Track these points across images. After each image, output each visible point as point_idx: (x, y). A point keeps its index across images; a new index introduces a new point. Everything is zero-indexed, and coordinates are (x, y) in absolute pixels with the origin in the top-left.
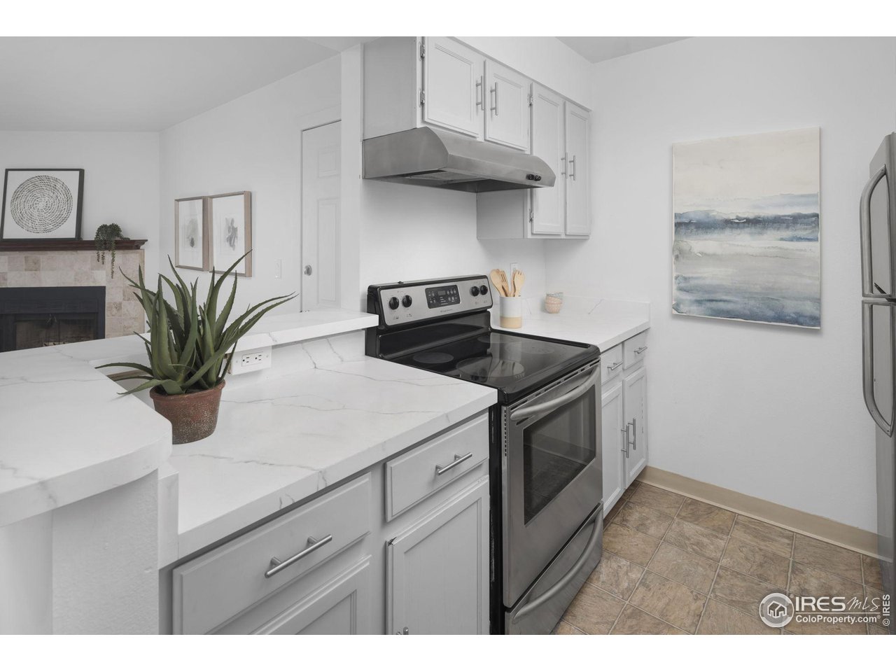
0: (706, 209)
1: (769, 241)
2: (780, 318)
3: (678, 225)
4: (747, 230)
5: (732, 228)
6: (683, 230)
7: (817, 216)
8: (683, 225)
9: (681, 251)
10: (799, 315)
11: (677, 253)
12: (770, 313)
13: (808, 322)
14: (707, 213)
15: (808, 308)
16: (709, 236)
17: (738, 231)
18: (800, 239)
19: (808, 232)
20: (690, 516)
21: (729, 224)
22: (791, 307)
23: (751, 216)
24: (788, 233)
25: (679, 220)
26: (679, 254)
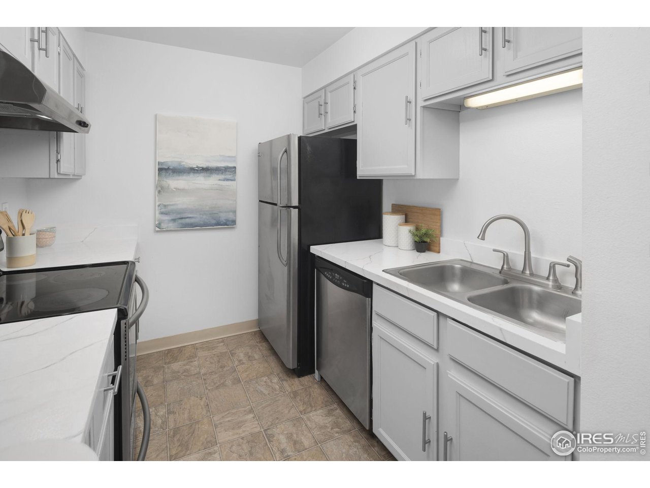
0: (180, 160)
1: (213, 181)
2: (218, 224)
3: (160, 170)
4: (202, 174)
5: (194, 173)
6: (164, 173)
7: (235, 168)
8: (164, 170)
9: (162, 188)
10: (227, 220)
11: (159, 189)
12: (214, 222)
13: (230, 224)
14: (180, 163)
15: (231, 216)
16: (180, 178)
17: (198, 175)
18: (228, 180)
19: (231, 176)
20: (172, 359)
21: (192, 170)
22: (223, 217)
23: (204, 166)
24: (222, 177)
25: (161, 167)
26: (161, 190)
